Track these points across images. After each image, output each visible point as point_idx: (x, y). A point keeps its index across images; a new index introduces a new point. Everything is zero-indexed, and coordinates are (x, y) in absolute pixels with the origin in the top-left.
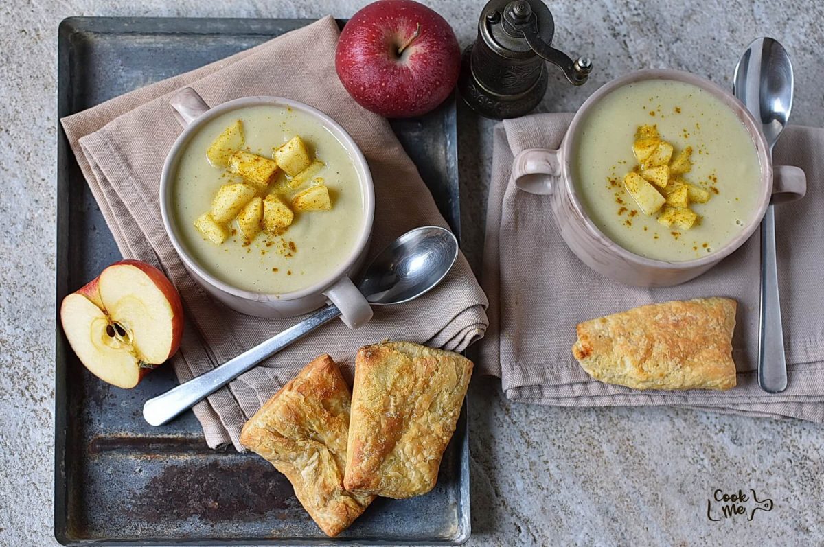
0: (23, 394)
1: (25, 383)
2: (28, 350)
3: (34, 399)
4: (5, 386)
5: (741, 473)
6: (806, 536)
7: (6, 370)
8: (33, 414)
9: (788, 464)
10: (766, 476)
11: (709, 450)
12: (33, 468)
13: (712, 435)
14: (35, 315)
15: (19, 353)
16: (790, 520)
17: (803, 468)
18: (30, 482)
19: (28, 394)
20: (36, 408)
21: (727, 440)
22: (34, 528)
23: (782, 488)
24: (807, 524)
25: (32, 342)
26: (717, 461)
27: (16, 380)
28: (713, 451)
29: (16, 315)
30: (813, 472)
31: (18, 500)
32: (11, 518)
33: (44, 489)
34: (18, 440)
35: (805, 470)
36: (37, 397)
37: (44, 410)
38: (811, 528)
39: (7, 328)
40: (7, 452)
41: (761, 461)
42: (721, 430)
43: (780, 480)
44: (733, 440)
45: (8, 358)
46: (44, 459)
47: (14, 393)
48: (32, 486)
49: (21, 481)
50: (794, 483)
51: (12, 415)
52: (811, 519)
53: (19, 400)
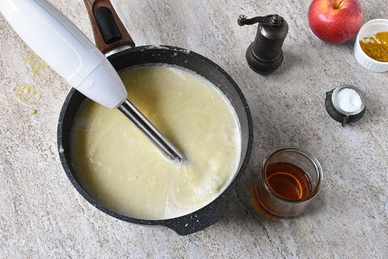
0: (37, 148)
1: (39, 143)
2: (42, 130)
3: (42, 150)
4: (30, 144)
5: (344, 192)
6: (373, 220)
7: (31, 137)
8: (40, 156)
9: (365, 189)
10: (355, 194)
11: (330, 181)
12: (38, 178)
13: (332, 175)
14: (47, 116)
15: (38, 131)
16: (366, 212)
17: (371, 190)
18: (36, 184)
19: (39, 148)
20: (42, 153)
21: (338, 178)
22: (35, 204)
23: (362, 199)
24: (374, 215)
25: (44, 127)
26: (334, 186)
27: (35, 142)
28: (332, 182)
30: (376, 192)
31: (30, 192)
32: (25, 199)
33: (42, 187)
34: (33, 166)
35: (372, 192)
36: (43, 149)
38: (375, 217)
39: (34, 121)
40: (28, 171)
41: (353, 187)
42: (336, 173)
43: (362, 195)
44: (341, 178)
45: (33, 133)
46: (43, 175)
47: (33, 147)
48: (36, 186)
49: (32, 184)
50: (367, 197)
51: (32, 156)
52: (375, 213)
53: (35, 150)
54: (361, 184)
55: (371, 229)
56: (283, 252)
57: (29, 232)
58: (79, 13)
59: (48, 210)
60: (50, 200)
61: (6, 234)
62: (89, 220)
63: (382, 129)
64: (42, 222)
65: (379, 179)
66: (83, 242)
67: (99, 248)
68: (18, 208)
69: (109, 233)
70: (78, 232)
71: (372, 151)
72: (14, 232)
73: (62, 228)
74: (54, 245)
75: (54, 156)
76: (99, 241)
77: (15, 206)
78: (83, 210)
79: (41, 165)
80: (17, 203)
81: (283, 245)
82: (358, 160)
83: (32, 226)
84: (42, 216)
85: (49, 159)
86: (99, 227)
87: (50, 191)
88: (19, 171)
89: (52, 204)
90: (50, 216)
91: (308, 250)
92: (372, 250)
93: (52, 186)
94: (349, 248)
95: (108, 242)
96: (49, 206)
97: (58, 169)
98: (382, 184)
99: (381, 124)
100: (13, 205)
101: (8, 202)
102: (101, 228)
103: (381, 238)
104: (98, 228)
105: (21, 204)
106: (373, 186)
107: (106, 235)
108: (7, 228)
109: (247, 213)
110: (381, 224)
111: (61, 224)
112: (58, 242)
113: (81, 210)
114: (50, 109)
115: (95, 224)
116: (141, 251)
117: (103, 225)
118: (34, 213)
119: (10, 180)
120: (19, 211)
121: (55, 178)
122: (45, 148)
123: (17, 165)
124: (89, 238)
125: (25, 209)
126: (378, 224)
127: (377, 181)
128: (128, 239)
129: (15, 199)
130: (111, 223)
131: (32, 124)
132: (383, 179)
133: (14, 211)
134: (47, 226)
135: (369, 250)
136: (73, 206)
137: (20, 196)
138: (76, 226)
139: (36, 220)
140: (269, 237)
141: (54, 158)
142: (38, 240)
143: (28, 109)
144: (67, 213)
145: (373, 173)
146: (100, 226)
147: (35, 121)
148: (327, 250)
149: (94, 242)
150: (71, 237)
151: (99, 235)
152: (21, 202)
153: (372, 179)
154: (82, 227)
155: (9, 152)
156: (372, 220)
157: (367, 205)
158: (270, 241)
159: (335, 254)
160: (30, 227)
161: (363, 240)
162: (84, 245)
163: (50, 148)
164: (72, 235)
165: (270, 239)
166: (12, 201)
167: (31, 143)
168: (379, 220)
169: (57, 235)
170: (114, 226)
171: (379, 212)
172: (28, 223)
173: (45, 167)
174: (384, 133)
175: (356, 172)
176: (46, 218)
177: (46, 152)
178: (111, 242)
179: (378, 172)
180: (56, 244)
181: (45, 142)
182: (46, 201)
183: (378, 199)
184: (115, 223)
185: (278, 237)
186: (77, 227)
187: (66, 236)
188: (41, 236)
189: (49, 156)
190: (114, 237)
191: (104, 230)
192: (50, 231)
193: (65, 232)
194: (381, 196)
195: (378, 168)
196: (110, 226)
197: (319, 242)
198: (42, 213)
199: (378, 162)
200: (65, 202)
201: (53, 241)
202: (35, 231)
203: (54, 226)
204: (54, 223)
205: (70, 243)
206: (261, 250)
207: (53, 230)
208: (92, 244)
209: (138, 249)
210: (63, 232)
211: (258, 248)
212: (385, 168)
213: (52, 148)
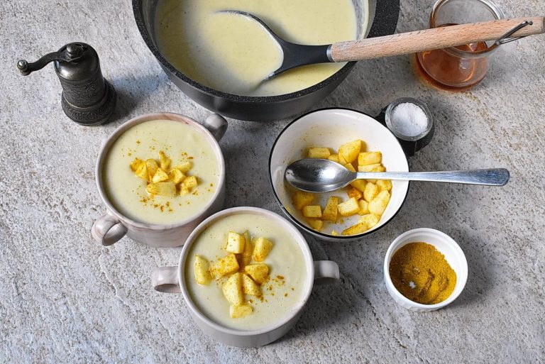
0: (44, 203)
1: (46, 197)
2: (49, 177)
3: (50, 206)
7: (35, 189)
8: (49, 215)
9: (505, 241)
12: (47, 246)
14: (54, 157)
15: (44, 179)
18: (45, 255)
19: (47, 203)
20: (51, 211)
22: (45, 283)
24: (519, 276)
25: (51, 173)
27: (40, 195)
29: (43, 158)
30: (521, 245)
31: (36, 266)
32: (31, 277)
33: (53, 259)
34: (39, 230)
35: (516, 244)
37: (56, 212)
38: (521, 279)
40: (32, 237)
42: (465, 221)
43: (501, 250)
45: (37, 182)
46: (54, 241)
47: (39, 202)
48: (46, 257)
49: (39, 255)
50: (509, 252)
51: (37, 215)
52: (521, 273)
53: (41, 206)
54: (500, 234)
55: (516, 296)
56: (396, 334)
57: (38, 322)
58: (92, 10)
59: (63, 290)
60: (66, 276)
61: (6, 327)
62: (122, 302)
63: (525, 156)
64: (57, 308)
65: (524, 226)
66: (115, 333)
67: (138, 341)
68: (20, 290)
69: (151, 319)
70: (108, 320)
71: (513, 188)
72: (17, 324)
73: (84, 315)
74: (75, 339)
75: (68, 214)
76: (138, 331)
77: (16, 287)
78: (113, 288)
79: (51, 227)
80: (19, 283)
81: (395, 324)
82: (495, 201)
83: (42, 313)
84: (56, 300)
85: (62, 219)
86: (137, 311)
87: (65, 264)
88: (20, 238)
89: (69, 281)
90: (67, 298)
91: (430, 330)
92: (518, 325)
93: (68, 256)
94: (487, 324)
95: (150, 331)
96: (64, 284)
97: (75, 232)
98: (530, 233)
99: (524, 148)
100: (14, 286)
101: (7, 281)
102: (139, 313)
103: (530, 308)
104: (135, 313)
105: (24, 284)
106: (516, 237)
107: (147, 321)
108: (7, 318)
109: (344, 282)
110: (530, 289)
111: (82, 309)
112: (80, 335)
113: (110, 288)
114: (60, 147)
115: (131, 307)
116: (197, 341)
117: (143, 308)
118: (44, 295)
119: (8, 250)
120: (23, 294)
121: (72, 245)
122: (55, 202)
123: (16, 229)
124: (124, 328)
125: (31, 290)
126: (526, 289)
127: (523, 230)
128: (179, 327)
129: (16, 277)
130: (154, 305)
131: (35, 170)
132: (530, 226)
133: (15, 294)
134: (64, 312)
135: (515, 325)
136: (99, 283)
137: (23, 272)
138: (105, 310)
139: (48, 306)
140: (375, 314)
141: (68, 217)
142: (52, 333)
143: (27, 149)
144: (91, 293)
145: (516, 218)
146: (138, 309)
147: (38, 166)
148: (457, 328)
149: (131, 333)
150: (98, 327)
151: (137, 323)
152: (24, 281)
153: (514, 227)
154: (113, 312)
155: (4, 211)
156: (517, 283)
157: (509, 263)
158: (377, 319)
159: (467, 333)
160: (40, 316)
161: (506, 313)
162: (117, 337)
163: (62, 203)
164: (100, 323)
165: (377, 317)
166: (12, 281)
167: (35, 197)
168: (526, 283)
169: (79, 326)
170: (157, 309)
171: (527, 273)
172: (37, 310)
173: (56, 229)
174: (528, 162)
175: (492, 218)
176: (62, 302)
177: (57, 209)
178: (155, 332)
179: (523, 217)
180: (77, 338)
181: (54, 195)
182: (60, 277)
183: (524, 254)
184: (159, 304)
185: (387, 314)
186: (106, 312)
187: (92, 326)
188: (56, 328)
189: (61, 214)
190: (159, 324)
191: (144, 315)
192: (68, 320)
193: (89, 320)
194: (529, 250)
195: (522, 210)
196: (152, 309)
197: (444, 318)
198: (56, 295)
199: (522, 203)
200: (87, 278)
201: (73, 334)
202: (48, 320)
203: (73, 312)
204: (72, 308)
205: (97, 335)
206: (365, 332)
207: (72, 319)
208: (128, 336)
209: (193, 339)
210: (87, 321)
211: (361, 330)
212: (532, 211)
213: (64, 203)
